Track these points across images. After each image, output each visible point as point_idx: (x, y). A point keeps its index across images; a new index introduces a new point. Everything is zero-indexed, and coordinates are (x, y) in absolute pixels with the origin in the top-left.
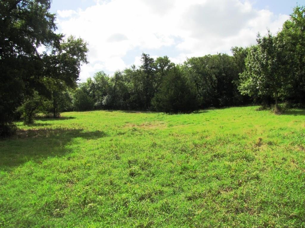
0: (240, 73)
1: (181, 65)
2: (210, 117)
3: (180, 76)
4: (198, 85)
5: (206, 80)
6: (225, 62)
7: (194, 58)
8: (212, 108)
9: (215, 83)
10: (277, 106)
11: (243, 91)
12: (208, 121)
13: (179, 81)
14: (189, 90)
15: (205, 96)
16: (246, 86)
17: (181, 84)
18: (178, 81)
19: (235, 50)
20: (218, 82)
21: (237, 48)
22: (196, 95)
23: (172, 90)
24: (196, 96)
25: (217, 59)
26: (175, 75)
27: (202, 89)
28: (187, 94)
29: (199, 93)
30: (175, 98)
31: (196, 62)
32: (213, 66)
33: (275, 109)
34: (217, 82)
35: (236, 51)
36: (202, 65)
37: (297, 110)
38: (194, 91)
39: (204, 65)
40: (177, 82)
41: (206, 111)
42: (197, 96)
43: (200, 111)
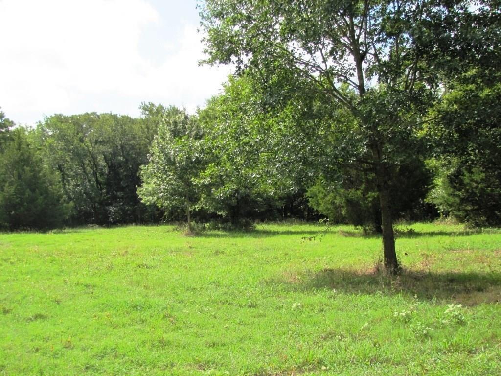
0: (143, 166)
1: (29, 129)
2: (83, 237)
3: (29, 157)
4: (66, 174)
5: (83, 166)
6: (124, 133)
7: (60, 115)
8: (93, 226)
9: (102, 174)
10: (190, 225)
11: (145, 197)
12: (79, 242)
13: (27, 169)
14: (47, 188)
15: (78, 199)
16: (150, 189)
17: (32, 174)
18: (25, 167)
19: (148, 109)
20: (109, 172)
21: (153, 105)
22: (61, 197)
23: (11, 184)
24: (59, 201)
25: (109, 126)
26: (19, 155)
27: (73, 183)
28: (41, 195)
29: (66, 193)
30: (17, 200)
31: (63, 127)
32: (100, 139)
33: (187, 229)
34: (106, 171)
35: (151, 111)
36: (78, 134)
37: (220, 233)
38: (55, 190)
39: (80, 135)
40: (23, 170)
41: (79, 230)
42: (62, 200)
43: (65, 231)
